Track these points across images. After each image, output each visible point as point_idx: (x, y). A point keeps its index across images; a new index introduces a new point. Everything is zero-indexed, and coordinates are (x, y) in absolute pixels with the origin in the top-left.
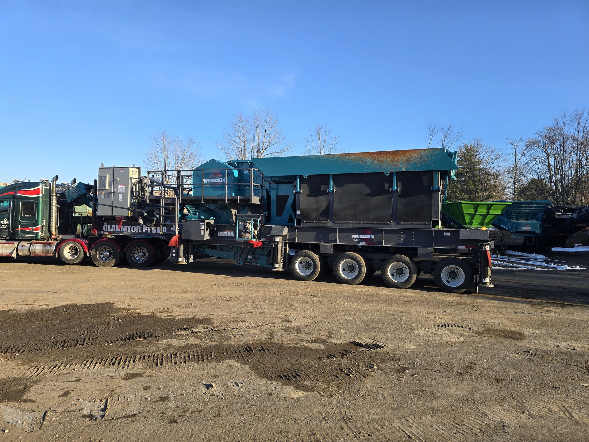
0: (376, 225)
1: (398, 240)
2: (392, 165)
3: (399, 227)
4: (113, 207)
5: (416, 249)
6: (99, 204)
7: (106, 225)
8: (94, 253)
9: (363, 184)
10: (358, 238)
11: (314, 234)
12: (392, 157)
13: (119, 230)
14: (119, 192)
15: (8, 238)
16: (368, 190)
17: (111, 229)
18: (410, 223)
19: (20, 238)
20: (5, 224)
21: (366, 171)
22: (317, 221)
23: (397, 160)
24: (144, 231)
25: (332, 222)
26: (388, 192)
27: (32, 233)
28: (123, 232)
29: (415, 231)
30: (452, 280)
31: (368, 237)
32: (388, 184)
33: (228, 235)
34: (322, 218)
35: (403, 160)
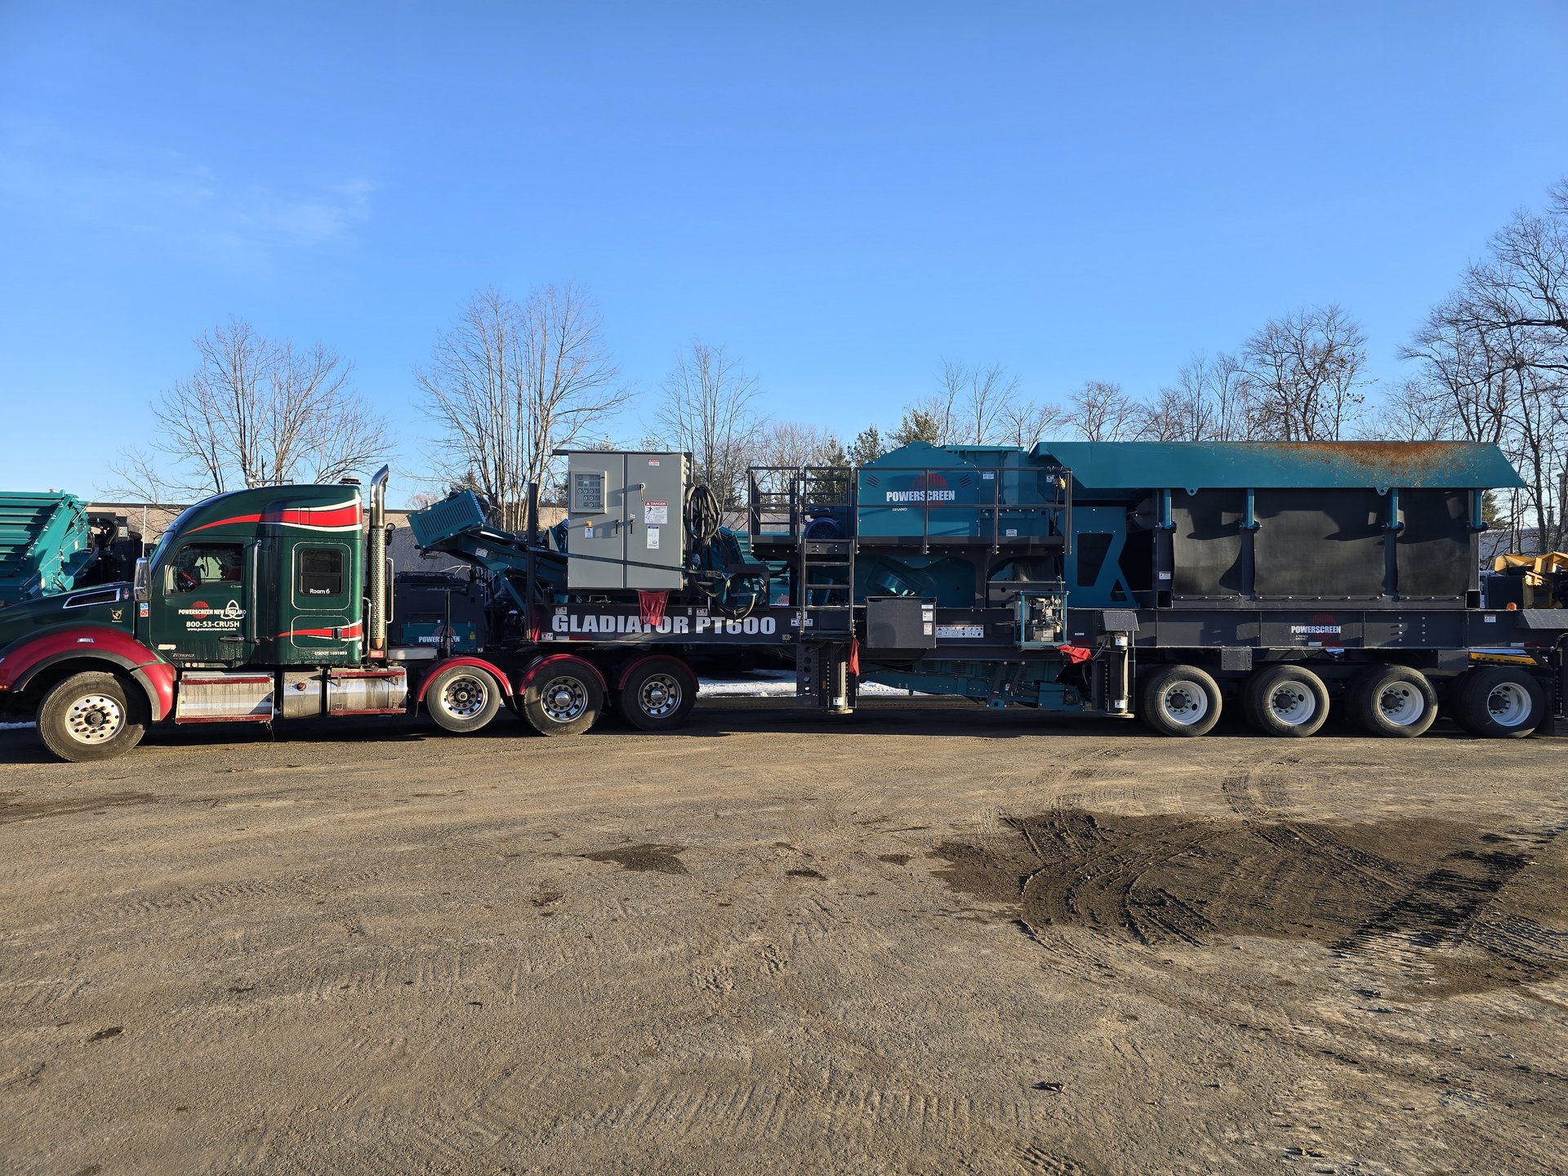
0: (1351, 602)
1: (1392, 634)
2: (1393, 473)
3: (1400, 606)
4: (625, 563)
5: (1436, 652)
6: (572, 556)
7: (561, 613)
8: (534, 698)
9: (1321, 513)
10: (1304, 634)
11: (1199, 626)
12: (1392, 456)
13: (612, 629)
14: (646, 521)
15: (239, 664)
16: (1335, 528)
17: (580, 625)
18: (1423, 597)
19: (294, 661)
20: (232, 620)
21: (1336, 485)
22: (1212, 597)
23: (1404, 462)
24: (699, 629)
25: (1248, 597)
26: (1376, 530)
27: (336, 643)
28: (625, 634)
29: (1430, 614)
30: (1495, 713)
31: (1328, 629)
32: (1375, 514)
33: (964, 634)
34: (1223, 589)
35: (1416, 464)
